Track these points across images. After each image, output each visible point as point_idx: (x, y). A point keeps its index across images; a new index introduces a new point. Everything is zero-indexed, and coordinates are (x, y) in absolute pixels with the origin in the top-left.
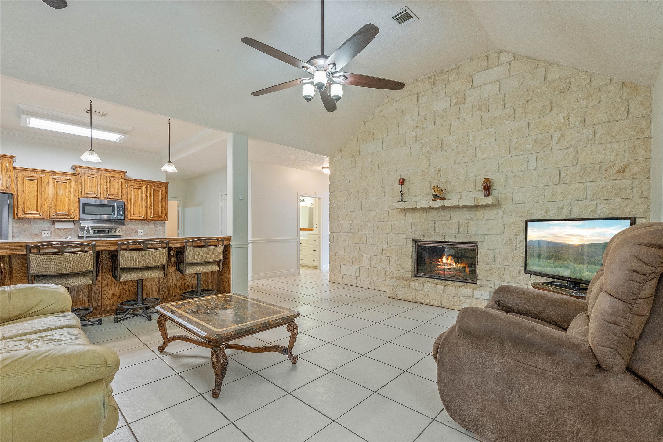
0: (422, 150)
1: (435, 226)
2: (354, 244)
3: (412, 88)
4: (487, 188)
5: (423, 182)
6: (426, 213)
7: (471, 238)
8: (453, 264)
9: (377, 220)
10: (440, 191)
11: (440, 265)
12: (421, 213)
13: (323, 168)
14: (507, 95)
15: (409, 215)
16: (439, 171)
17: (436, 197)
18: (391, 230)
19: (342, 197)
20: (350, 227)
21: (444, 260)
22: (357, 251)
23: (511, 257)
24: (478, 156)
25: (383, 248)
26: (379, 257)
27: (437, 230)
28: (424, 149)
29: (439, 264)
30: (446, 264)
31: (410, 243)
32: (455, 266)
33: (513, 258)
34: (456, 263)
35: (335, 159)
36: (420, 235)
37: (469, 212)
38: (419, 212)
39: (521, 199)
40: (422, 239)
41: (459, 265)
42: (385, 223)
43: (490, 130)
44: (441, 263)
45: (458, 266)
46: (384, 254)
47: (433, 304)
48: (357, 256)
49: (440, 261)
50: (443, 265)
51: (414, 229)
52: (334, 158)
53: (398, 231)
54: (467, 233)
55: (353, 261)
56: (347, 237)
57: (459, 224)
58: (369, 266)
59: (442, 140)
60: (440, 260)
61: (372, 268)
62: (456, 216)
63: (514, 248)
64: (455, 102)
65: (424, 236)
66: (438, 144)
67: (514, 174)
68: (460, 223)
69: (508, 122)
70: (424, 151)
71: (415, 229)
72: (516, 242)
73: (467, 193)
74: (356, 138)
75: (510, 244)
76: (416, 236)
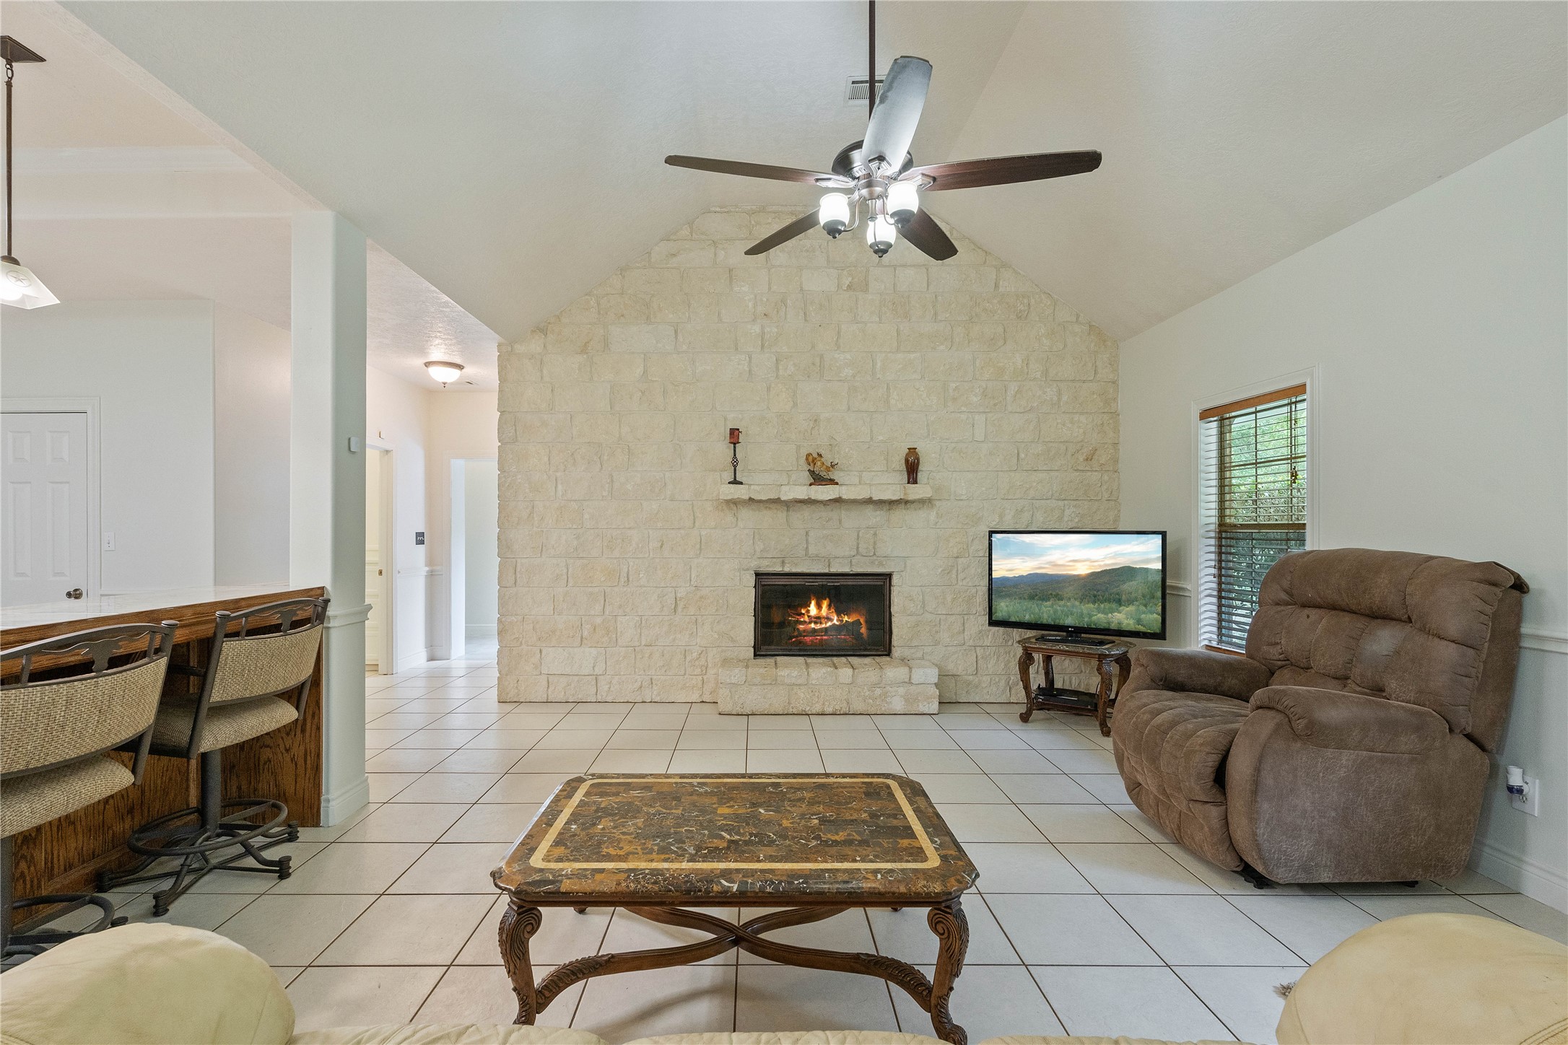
0: (777, 369)
1: (807, 540)
2: (590, 589)
3: (753, 222)
4: (912, 469)
5: (779, 442)
6: (788, 511)
7: (881, 564)
8: (832, 617)
9: (659, 525)
10: (827, 467)
11: (805, 622)
12: (775, 511)
13: (427, 364)
14: (940, 298)
15: (746, 514)
16: (816, 420)
17: (818, 479)
18: (700, 549)
19: (546, 459)
20: (575, 543)
21: (813, 610)
22: (598, 608)
23: (949, 599)
24: (893, 402)
25: (679, 595)
26: (666, 618)
27: (812, 550)
28: (780, 367)
29: (802, 620)
30: (818, 619)
31: (751, 580)
32: (837, 621)
33: (954, 599)
34: (838, 615)
35: (520, 348)
36: (775, 560)
37: (878, 512)
38: (770, 508)
39: (964, 492)
40: (778, 569)
41: (846, 618)
42: (682, 531)
43: (912, 356)
44: (806, 617)
45: (843, 621)
46: (679, 609)
47: (830, 710)
48: (599, 620)
49: (804, 614)
50: (810, 623)
51: (759, 547)
52: (517, 346)
53: (719, 551)
54: (875, 554)
55: (585, 633)
56: (565, 571)
57: (858, 535)
58: (637, 644)
59: (822, 357)
60: (803, 611)
61: (646, 648)
62: (852, 520)
63: (954, 582)
64: (847, 283)
65: (783, 562)
66: (813, 364)
67: (953, 445)
68: (860, 535)
69: (942, 347)
70: (781, 372)
71: (762, 547)
72: (957, 570)
73: (873, 473)
74: (593, 302)
75: (948, 573)
76: (766, 562)
